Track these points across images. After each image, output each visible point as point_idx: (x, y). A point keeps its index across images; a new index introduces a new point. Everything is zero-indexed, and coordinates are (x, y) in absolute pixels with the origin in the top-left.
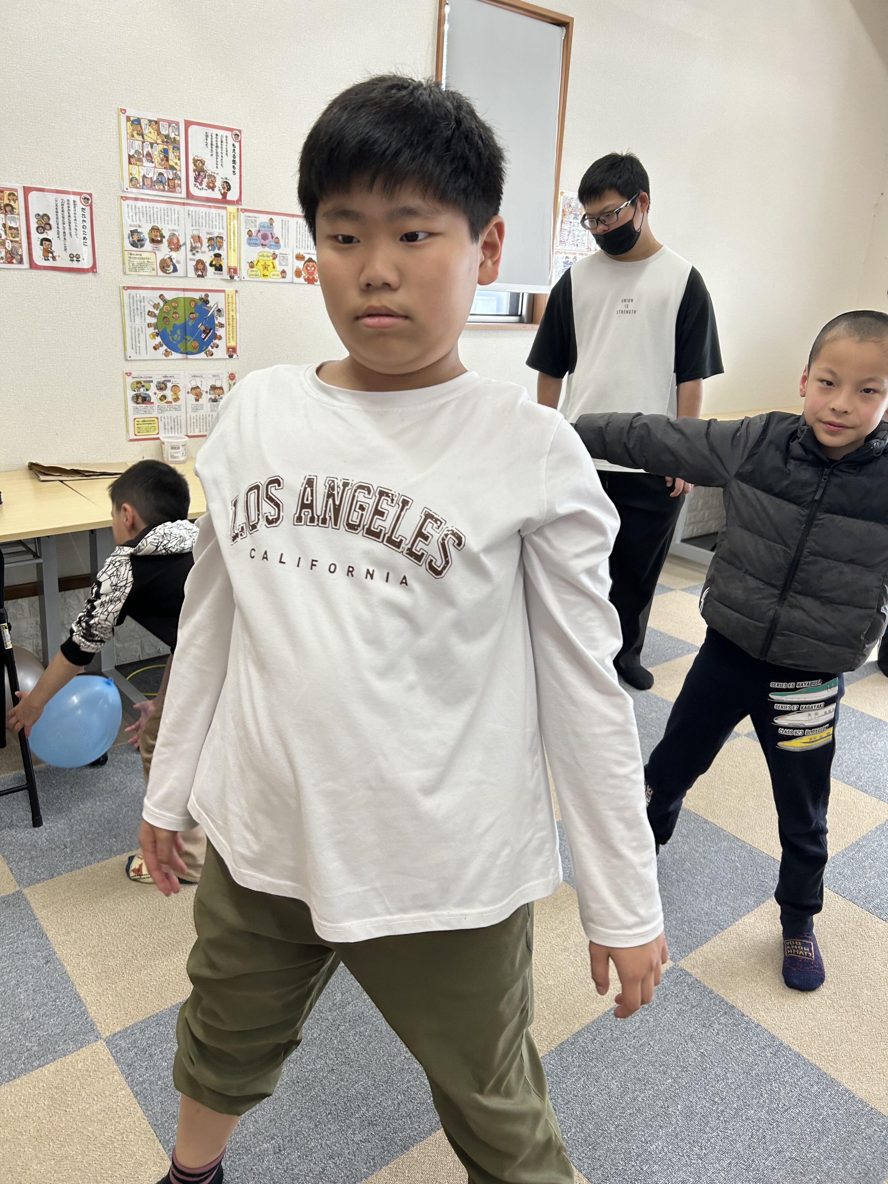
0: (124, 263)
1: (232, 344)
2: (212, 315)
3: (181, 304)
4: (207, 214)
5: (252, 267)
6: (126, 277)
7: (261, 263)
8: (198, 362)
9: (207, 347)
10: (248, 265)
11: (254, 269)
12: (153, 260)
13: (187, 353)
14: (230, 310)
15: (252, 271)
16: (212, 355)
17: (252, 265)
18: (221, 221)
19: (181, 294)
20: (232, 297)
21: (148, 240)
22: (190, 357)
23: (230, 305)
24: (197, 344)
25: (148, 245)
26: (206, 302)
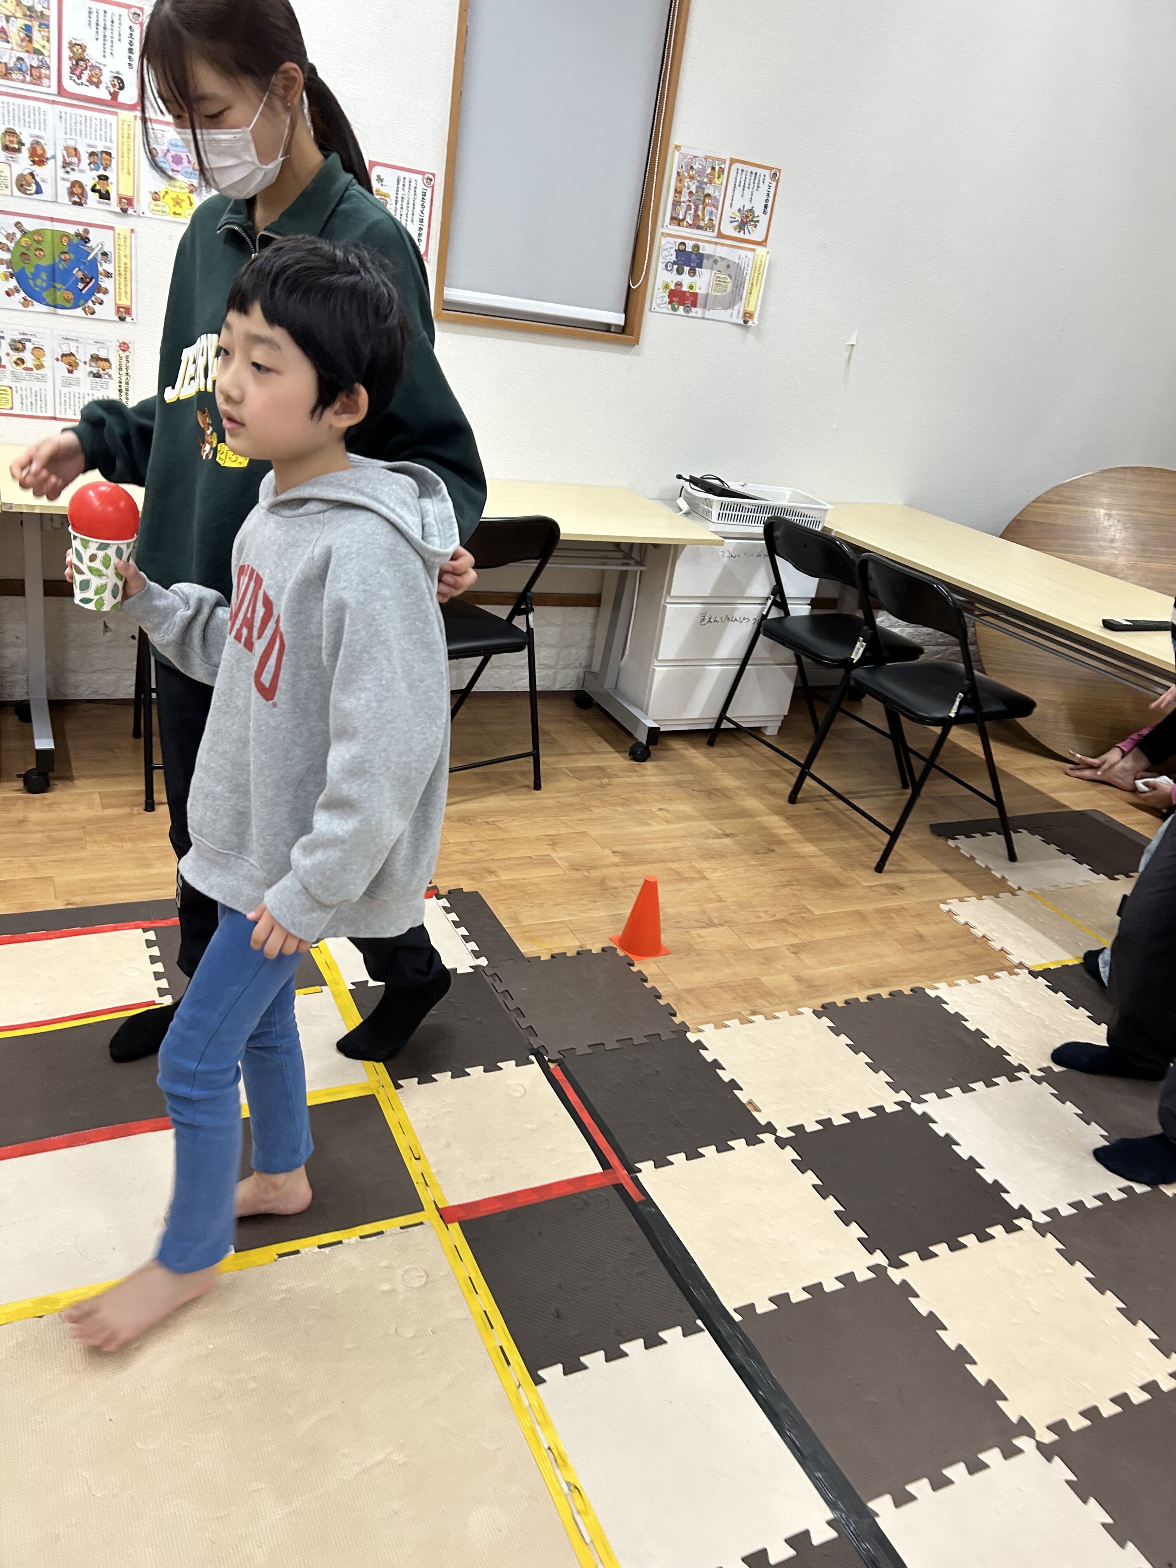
1: (125, 302)
2: (95, 259)
3: (48, 238)
4: (88, 118)
8: (71, 320)
9: (86, 301)
11: (158, 203)
13: (55, 307)
16: (93, 313)
19: (48, 225)
22: (59, 311)
24: (71, 296)
26: (86, 240)
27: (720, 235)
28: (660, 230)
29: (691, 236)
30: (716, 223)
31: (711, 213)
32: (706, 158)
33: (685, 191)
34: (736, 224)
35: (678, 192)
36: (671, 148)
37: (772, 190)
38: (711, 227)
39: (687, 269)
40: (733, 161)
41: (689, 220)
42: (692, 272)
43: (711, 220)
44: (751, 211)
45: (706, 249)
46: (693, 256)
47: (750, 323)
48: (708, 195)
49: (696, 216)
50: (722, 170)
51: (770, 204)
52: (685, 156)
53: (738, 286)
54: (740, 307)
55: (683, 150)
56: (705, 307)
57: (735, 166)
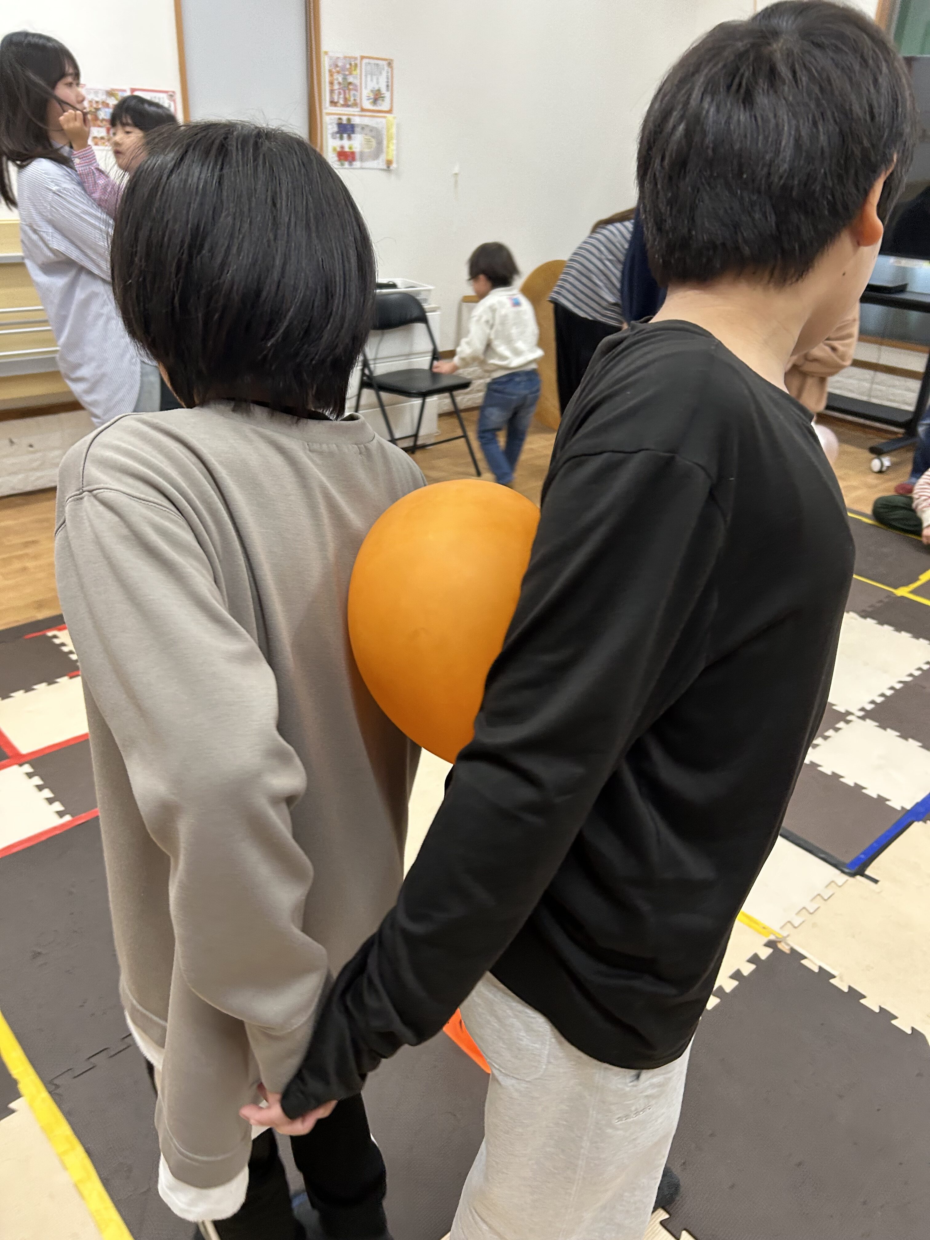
27: (363, 110)
28: (324, 111)
29: (344, 112)
30: (358, 101)
31: (354, 95)
32: (345, 58)
33: (336, 82)
34: (371, 101)
35: (331, 83)
36: (322, 54)
37: (390, 74)
38: (355, 105)
39: (345, 136)
40: (362, 58)
41: (342, 102)
42: (349, 138)
43: (355, 100)
44: (379, 90)
45: (356, 120)
46: (349, 127)
47: (391, 168)
48: (350, 83)
49: (346, 99)
50: (356, 65)
51: (390, 84)
52: (331, 58)
53: (380, 143)
54: (383, 158)
55: (331, 54)
56: (362, 160)
57: (365, 61)
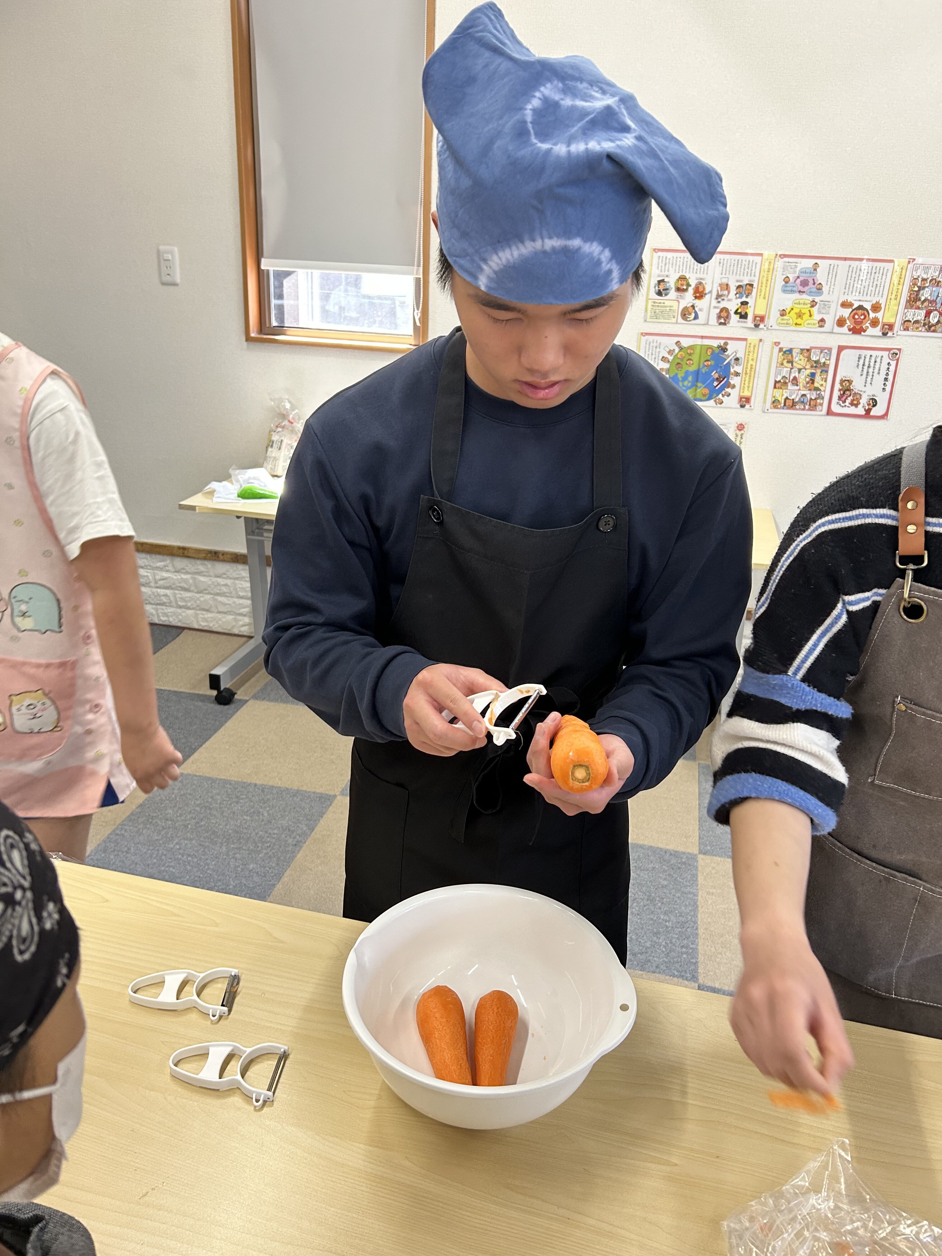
0: (646, 311)
5: (782, 315)
6: (647, 324)
7: (796, 310)
10: (779, 313)
12: (675, 308)
14: (750, 359)
15: (783, 319)
17: (783, 313)
18: (754, 268)
20: (755, 346)
21: (673, 289)
23: (751, 354)
25: (673, 294)
